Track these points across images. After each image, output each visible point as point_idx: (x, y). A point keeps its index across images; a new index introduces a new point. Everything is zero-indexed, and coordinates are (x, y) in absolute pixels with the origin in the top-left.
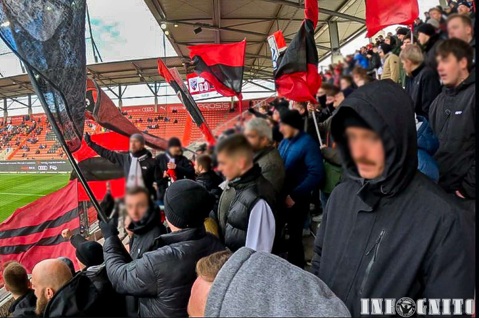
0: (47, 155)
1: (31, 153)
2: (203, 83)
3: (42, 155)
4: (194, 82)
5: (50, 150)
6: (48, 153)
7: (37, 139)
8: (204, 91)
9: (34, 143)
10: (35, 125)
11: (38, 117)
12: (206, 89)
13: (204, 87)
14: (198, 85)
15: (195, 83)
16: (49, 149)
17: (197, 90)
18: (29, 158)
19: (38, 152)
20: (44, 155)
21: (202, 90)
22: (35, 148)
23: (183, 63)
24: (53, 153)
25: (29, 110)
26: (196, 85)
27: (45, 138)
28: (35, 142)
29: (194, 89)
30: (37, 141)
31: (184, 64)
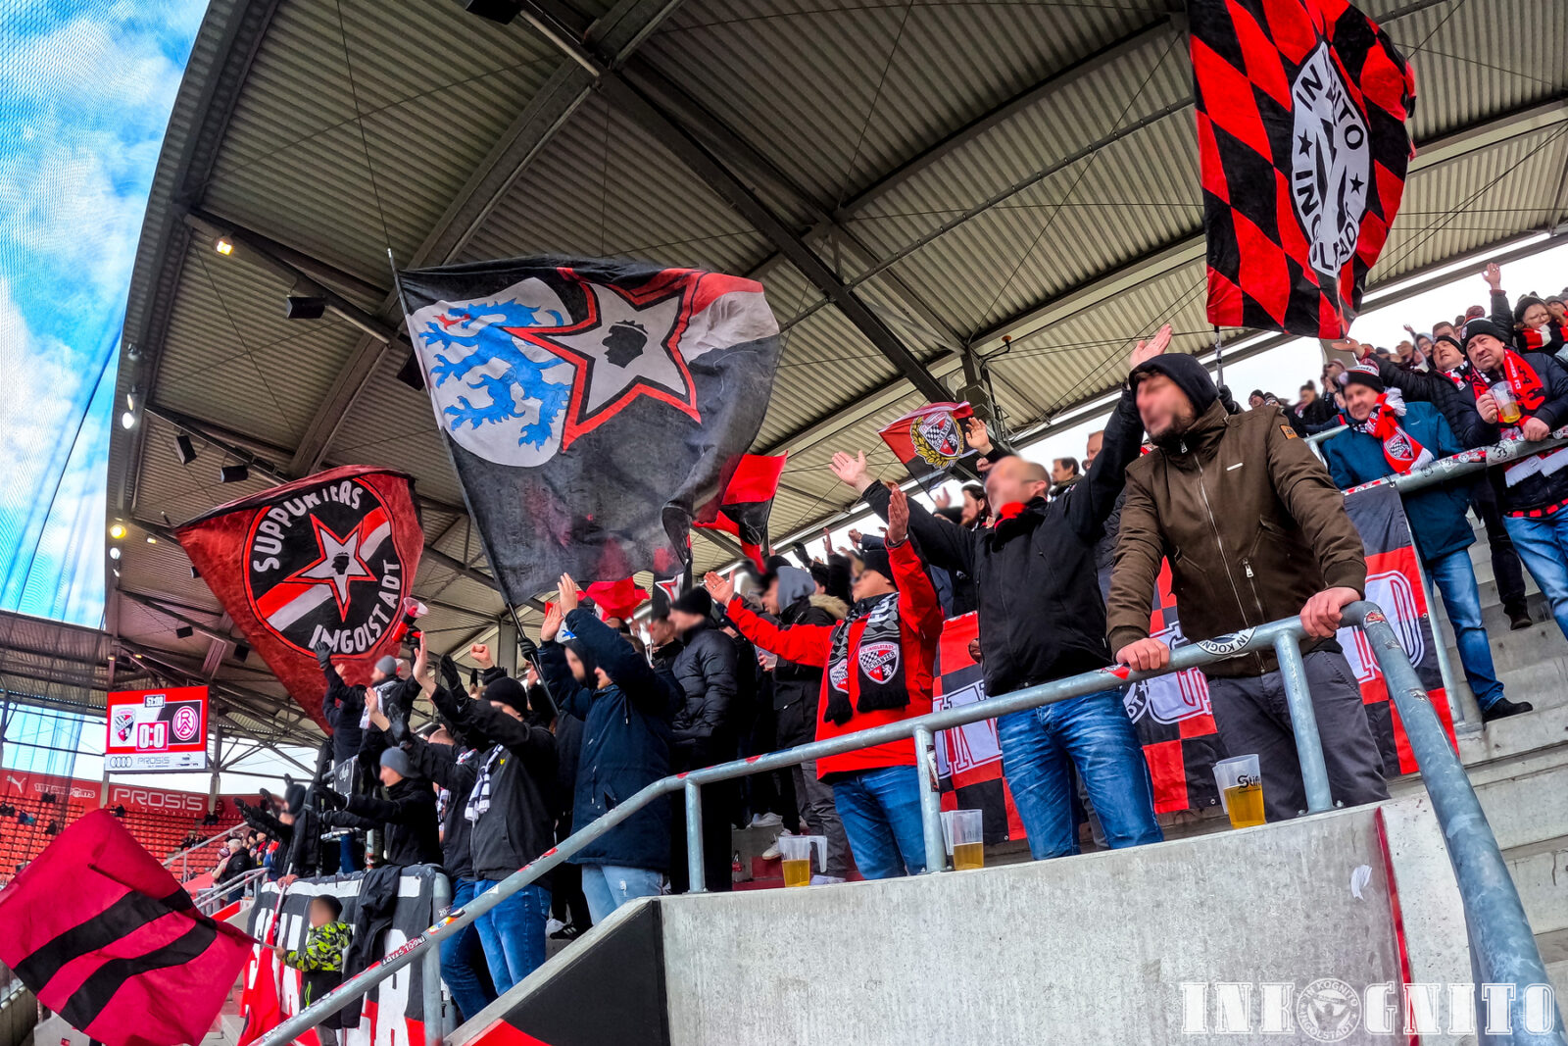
2: (152, 725)
4: (127, 717)
8: (151, 749)
12: (159, 743)
13: (151, 737)
14: (135, 727)
15: (129, 721)
17: (131, 742)
21: (144, 745)
23: (112, 654)
26: (130, 726)
29: (124, 738)
31: (111, 658)
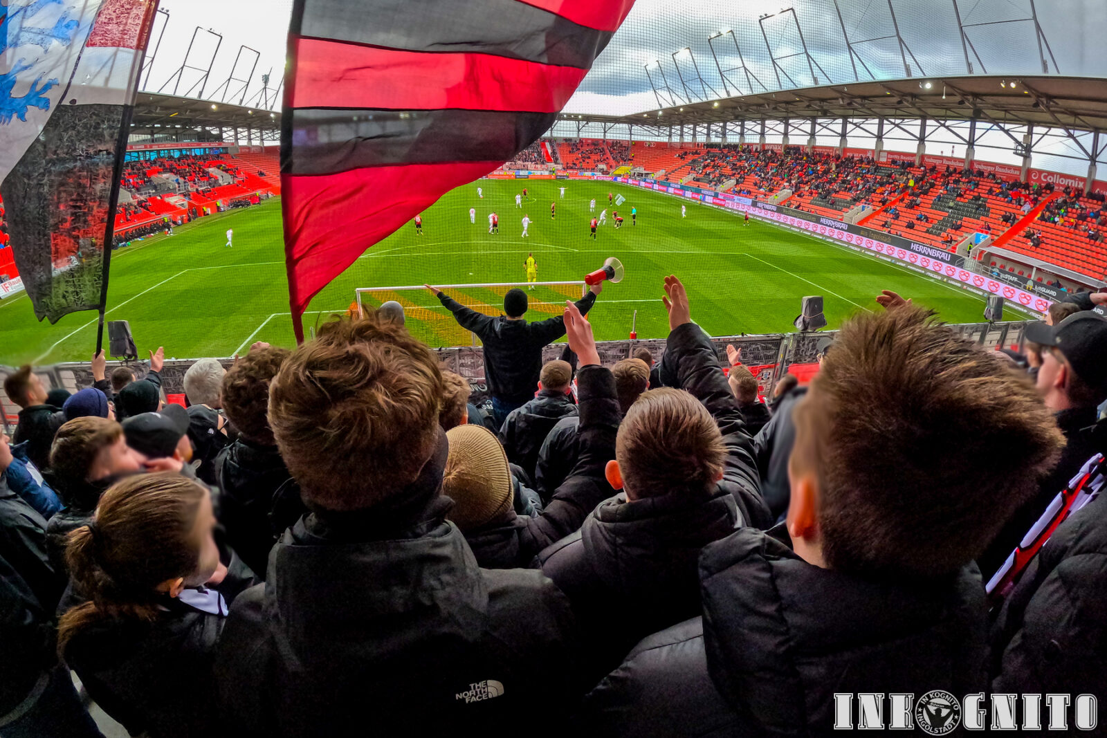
0: (924, 234)
1: (900, 223)
3: (916, 232)
5: (933, 227)
6: (927, 231)
7: (918, 202)
9: (912, 208)
10: (924, 175)
11: (934, 161)
16: (931, 225)
18: (892, 231)
19: (911, 226)
20: (920, 233)
22: (910, 216)
24: (935, 234)
25: (919, 145)
27: (932, 202)
28: (912, 206)
30: (918, 205)
